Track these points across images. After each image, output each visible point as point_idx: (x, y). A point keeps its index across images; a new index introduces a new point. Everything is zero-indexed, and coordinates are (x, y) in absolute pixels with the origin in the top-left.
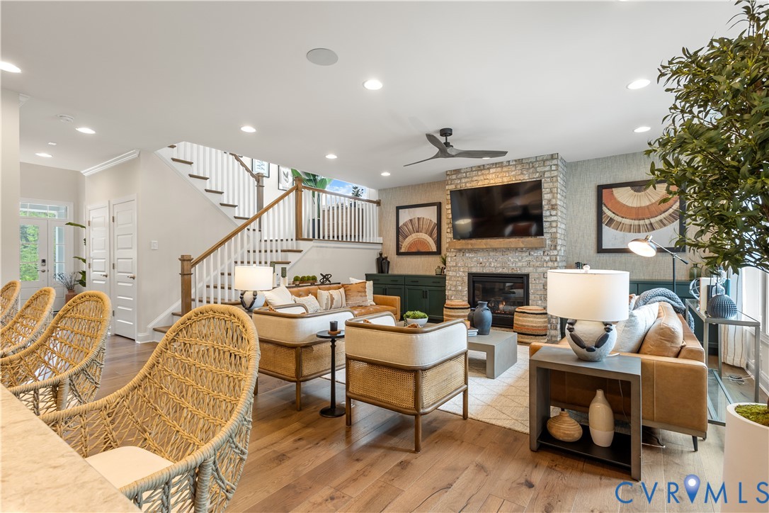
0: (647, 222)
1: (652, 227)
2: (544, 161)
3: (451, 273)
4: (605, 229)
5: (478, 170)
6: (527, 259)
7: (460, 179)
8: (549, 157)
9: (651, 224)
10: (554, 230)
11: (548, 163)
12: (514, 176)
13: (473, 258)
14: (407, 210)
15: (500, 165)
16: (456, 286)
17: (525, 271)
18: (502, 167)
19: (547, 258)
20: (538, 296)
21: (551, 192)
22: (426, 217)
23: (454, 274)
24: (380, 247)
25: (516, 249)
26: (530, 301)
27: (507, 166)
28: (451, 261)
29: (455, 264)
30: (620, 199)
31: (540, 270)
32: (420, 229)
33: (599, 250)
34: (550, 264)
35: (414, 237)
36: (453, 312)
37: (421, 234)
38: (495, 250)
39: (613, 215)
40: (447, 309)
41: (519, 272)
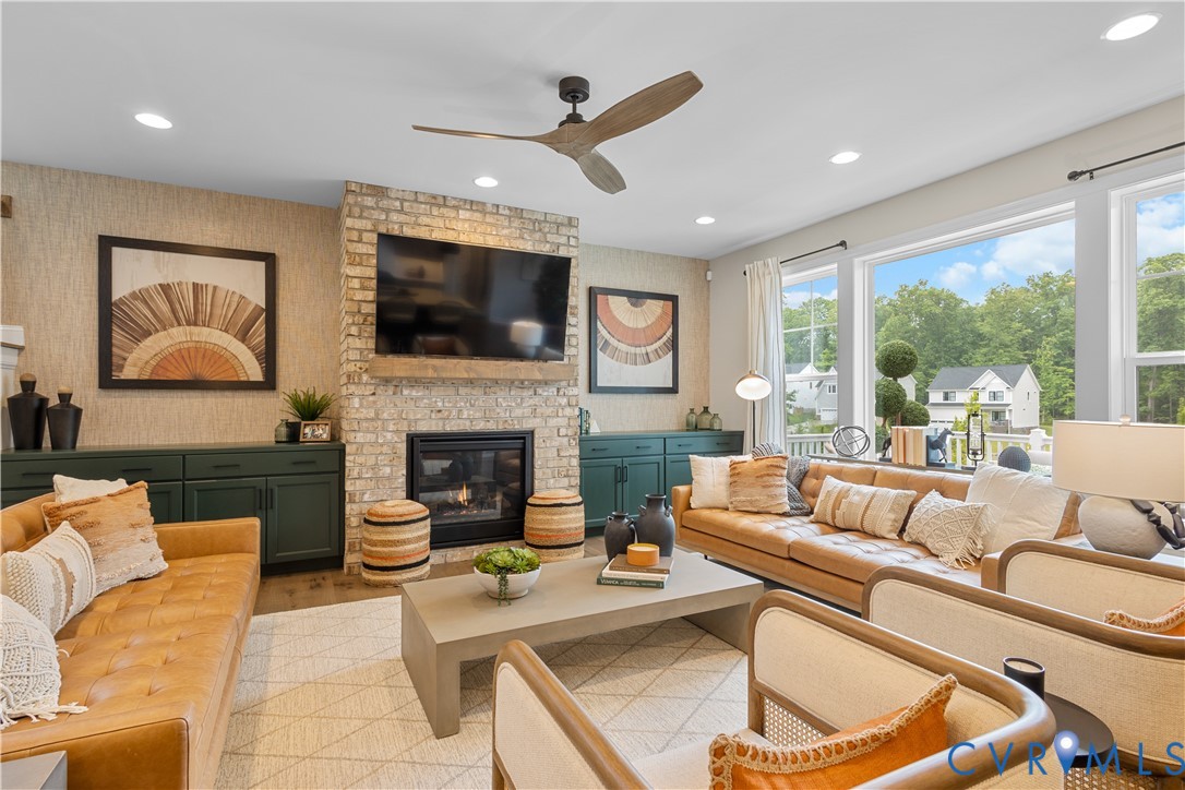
1: (647, 359)
2: (559, 225)
3: (360, 438)
4: (598, 354)
5: (432, 205)
6: (531, 402)
7: (387, 211)
8: (566, 221)
10: (573, 350)
11: (563, 230)
12: (508, 237)
13: (420, 398)
15: (480, 208)
16: (375, 467)
17: (527, 425)
18: (484, 213)
19: (564, 401)
20: (549, 471)
22: (223, 285)
23: (371, 437)
25: (513, 382)
26: (536, 482)
27: (493, 213)
28: (361, 405)
29: (372, 415)
30: (615, 313)
31: (553, 422)
32: (200, 317)
33: (592, 387)
34: (568, 411)
35: (178, 336)
36: (387, 533)
37: (206, 330)
38: (470, 382)
39: (607, 336)
40: (372, 528)
41: (517, 427)
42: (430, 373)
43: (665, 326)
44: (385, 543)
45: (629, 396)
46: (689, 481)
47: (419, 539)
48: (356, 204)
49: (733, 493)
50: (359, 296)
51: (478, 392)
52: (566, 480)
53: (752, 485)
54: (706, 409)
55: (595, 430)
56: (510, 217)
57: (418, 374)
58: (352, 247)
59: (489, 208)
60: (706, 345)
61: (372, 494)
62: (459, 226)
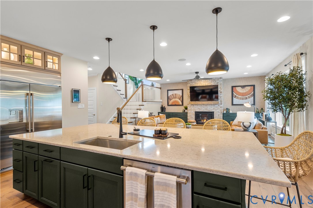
0: (245, 97)
1: (246, 98)
2: (218, 79)
3: (189, 112)
4: (234, 98)
6: (213, 107)
7: (192, 83)
8: (220, 78)
9: (246, 97)
10: (221, 99)
11: (219, 80)
12: (209, 83)
13: (197, 107)
14: (171, 91)
16: (191, 116)
17: (213, 111)
19: (219, 107)
21: (220, 88)
22: (178, 94)
24: (161, 103)
29: (191, 109)
30: (238, 90)
31: (217, 110)
32: (176, 97)
33: (233, 104)
34: (220, 109)
37: (176, 99)
39: (236, 95)
41: (211, 111)
42: (196, 104)
43: (251, 92)
48: (188, 83)
50: (189, 94)
51: (205, 106)
56: (210, 80)
58: (188, 88)
62: (202, 83)
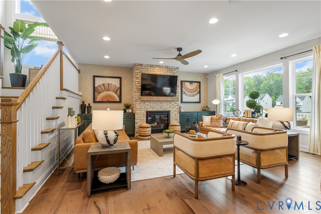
0: (193, 94)
1: (194, 96)
2: (175, 69)
4: (183, 95)
5: (151, 67)
6: (170, 105)
7: (143, 69)
8: (176, 68)
10: (178, 94)
11: (176, 70)
12: (165, 72)
13: (149, 104)
14: (100, 78)
15: (160, 66)
16: (140, 117)
17: (169, 110)
18: (160, 68)
19: (176, 105)
20: (173, 119)
22: (113, 83)
23: (140, 112)
24: (81, 98)
25: (166, 101)
26: (171, 121)
27: (162, 68)
28: (138, 106)
29: (140, 107)
30: (187, 86)
31: (174, 109)
32: (109, 89)
33: (182, 102)
34: (177, 107)
35: (105, 93)
36: (144, 129)
37: (110, 92)
38: (158, 101)
39: (185, 91)
40: (141, 128)
41: (167, 110)
42: (151, 99)
43: (198, 88)
44: (143, 131)
45: (190, 104)
46: (202, 121)
47: (150, 131)
48: (137, 68)
49: (211, 123)
50: (138, 85)
51: (159, 103)
52: (177, 121)
53: (215, 121)
54: (207, 106)
55: (182, 111)
56: (165, 68)
57: (149, 100)
58: (136, 76)
59: (161, 66)
60: (207, 92)
61: (140, 123)
62: (156, 71)
